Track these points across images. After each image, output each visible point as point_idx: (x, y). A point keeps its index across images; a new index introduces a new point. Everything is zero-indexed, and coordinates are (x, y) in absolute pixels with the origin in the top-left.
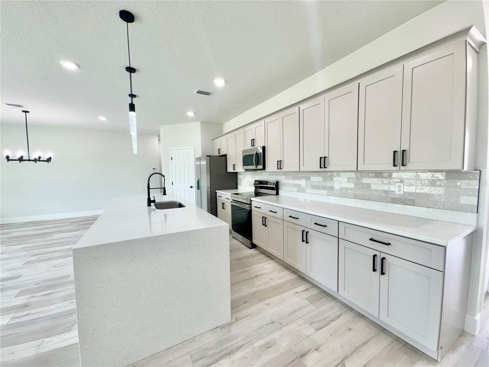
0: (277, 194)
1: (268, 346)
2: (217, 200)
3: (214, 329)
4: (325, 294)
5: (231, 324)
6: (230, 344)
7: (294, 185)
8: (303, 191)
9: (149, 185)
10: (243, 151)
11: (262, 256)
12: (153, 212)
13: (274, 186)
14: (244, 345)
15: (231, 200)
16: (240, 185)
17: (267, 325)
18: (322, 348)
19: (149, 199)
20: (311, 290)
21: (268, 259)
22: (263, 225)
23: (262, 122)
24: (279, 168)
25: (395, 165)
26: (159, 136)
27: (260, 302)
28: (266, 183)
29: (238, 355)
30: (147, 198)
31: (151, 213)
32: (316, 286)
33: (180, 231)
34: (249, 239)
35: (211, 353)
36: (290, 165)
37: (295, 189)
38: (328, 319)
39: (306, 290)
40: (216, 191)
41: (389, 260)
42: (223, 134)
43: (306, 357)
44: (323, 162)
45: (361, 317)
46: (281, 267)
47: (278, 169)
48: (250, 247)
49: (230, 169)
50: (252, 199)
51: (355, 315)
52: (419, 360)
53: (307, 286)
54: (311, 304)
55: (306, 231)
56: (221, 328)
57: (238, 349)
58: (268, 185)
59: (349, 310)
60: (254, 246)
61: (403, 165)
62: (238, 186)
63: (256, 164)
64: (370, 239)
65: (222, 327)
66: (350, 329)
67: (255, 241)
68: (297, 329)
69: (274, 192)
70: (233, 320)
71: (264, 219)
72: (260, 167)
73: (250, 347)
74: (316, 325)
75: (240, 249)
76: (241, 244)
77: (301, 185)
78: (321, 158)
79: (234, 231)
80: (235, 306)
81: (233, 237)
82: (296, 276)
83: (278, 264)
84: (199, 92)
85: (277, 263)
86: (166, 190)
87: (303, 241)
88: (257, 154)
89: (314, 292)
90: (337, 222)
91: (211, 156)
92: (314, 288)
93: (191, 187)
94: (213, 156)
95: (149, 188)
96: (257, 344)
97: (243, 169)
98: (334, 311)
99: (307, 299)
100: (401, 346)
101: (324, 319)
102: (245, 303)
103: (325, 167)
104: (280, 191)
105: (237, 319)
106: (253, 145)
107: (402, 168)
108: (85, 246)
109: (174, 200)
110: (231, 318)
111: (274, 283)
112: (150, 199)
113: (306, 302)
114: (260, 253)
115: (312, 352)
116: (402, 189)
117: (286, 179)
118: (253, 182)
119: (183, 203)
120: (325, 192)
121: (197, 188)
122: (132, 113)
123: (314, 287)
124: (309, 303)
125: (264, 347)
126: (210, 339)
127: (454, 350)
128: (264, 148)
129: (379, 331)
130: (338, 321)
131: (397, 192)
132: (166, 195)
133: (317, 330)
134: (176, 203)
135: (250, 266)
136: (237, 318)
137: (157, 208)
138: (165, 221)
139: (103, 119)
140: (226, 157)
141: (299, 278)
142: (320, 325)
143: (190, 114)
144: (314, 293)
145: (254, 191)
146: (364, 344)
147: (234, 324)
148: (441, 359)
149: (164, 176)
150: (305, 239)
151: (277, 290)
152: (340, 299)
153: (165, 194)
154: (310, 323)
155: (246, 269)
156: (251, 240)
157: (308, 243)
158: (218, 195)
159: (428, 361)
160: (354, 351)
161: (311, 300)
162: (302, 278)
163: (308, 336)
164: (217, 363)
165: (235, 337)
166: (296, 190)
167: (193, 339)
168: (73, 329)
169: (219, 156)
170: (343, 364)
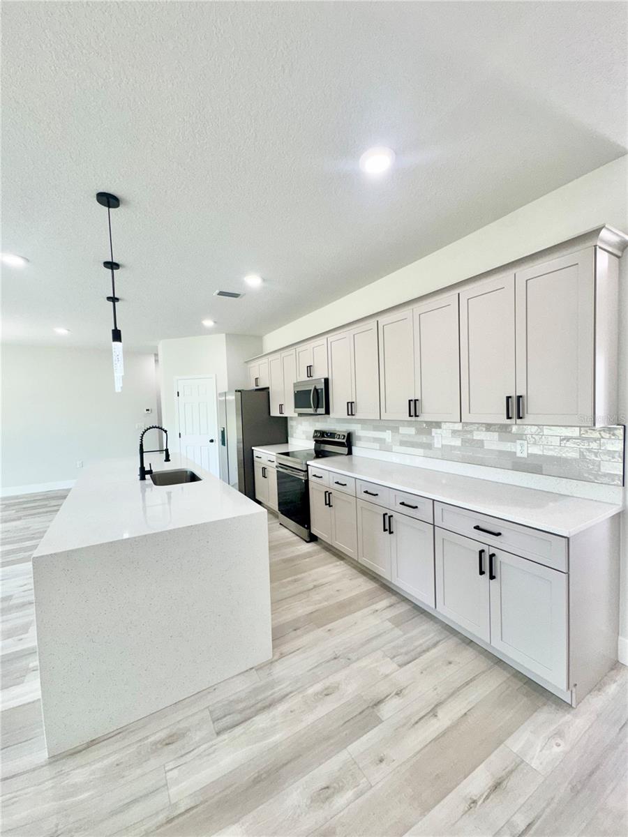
0: (350, 453)
1: (327, 693)
2: (255, 462)
3: (247, 671)
4: (419, 611)
5: (272, 663)
6: (270, 693)
7: (376, 440)
8: (389, 450)
9: (141, 446)
10: (294, 384)
11: (324, 554)
12: (148, 490)
13: (344, 441)
14: (291, 693)
15: (275, 464)
16: (292, 437)
17: (328, 661)
18: (405, 692)
19: (142, 468)
20: (398, 605)
21: (335, 558)
22: (326, 504)
23: (322, 340)
24: (350, 413)
25: (508, 417)
26: (156, 355)
27: (319, 628)
28: (332, 435)
29: (281, 708)
30: (140, 466)
31: (145, 491)
32: (407, 599)
33: (193, 524)
34: (305, 527)
35: (241, 706)
36: (366, 410)
37: (377, 446)
38: (419, 650)
39: (390, 606)
40: (253, 448)
41: (501, 557)
42: (264, 354)
43: (381, 706)
44: (414, 407)
45: (468, 644)
46: (354, 571)
47: (348, 415)
48: (308, 540)
49: (275, 412)
50: (308, 463)
51: (460, 641)
52: (545, 705)
53: (393, 599)
54: (396, 629)
55: (389, 515)
56: (257, 670)
57: (283, 698)
58: (334, 438)
59: (452, 634)
60: (313, 538)
61: (520, 418)
62: (289, 438)
63: (316, 406)
64: (475, 528)
65: (259, 668)
66: (450, 663)
67: (315, 531)
68: (372, 666)
69: (345, 450)
70: (276, 658)
71: (328, 495)
72: (322, 410)
73: (301, 696)
74: (400, 659)
75: (290, 544)
76: (294, 535)
77: (385, 439)
78: (410, 401)
79: (282, 513)
80: (279, 635)
81: (280, 524)
82: (376, 585)
83: (349, 567)
84: (221, 293)
85: (349, 565)
86: (170, 453)
87: (385, 530)
88: (316, 390)
89: (403, 608)
90: (432, 501)
91: (243, 390)
92: (403, 603)
93: (212, 441)
94: (246, 391)
95: (142, 452)
96: (311, 691)
97: (295, 412)
98: (429, 637)
99: (389, 620)
100: (522, 684)
101: (413, 650)
102: (295, 630)
103: (416, 416)
104: (354, 449)
105: (282, 656)
106: (310, 375)
107: (519, 421)
108: (50, 553)
109: (183, 467)
110: (273, 655)
111: (342, 598)
112: (144, 468)
113: (389, 625)
114: (322, 550)
115: (392, 697)
116: (525, 448)
117: (363, 429)
118: (312, 434)
119: (197, 473)
120: (420, 451)
121: (221, 443)
122: (117, 343)
123: (403, 601)
124: (393, 626)
125: (321, 695)
126: (241, 687)
127: (599, 690)
128: (327, 381)
129: (492, 664)
130: (434, 651)
131: (519, 455)
132: (169, 460)
133: (401, 666)
134: (187, 472)
135: (305, 572)
136: (281, 654)
137: (155, 484)
138: (169, 503)
139: (62, 331)
140: (269, 392)
141: (382, 588)
142: (406, 658)
143: (208, 323)
144: (402, 611)
145: (313, 448)
146: (467, 683)
147: (276, 663)
148: (578, 704)
149: (166, 432)
150: (387, 527)
151: (344, 608)
152: (441, 618)
153: (167, 459)
154: (392, 656)
155: (299, 576)
156: (309, 528)
157: (392, 533)
158: (255, 454)
159: (556, 705)
160: (453, 694)
161: (397, 622)
162: (386, 588)
163: (387, 676)
164: (249, 721)
165: (279, 682)
166: (378, 448)
167: (213, 688)
168: (26, 680)
169: (257, 390)
170: (433, 713)
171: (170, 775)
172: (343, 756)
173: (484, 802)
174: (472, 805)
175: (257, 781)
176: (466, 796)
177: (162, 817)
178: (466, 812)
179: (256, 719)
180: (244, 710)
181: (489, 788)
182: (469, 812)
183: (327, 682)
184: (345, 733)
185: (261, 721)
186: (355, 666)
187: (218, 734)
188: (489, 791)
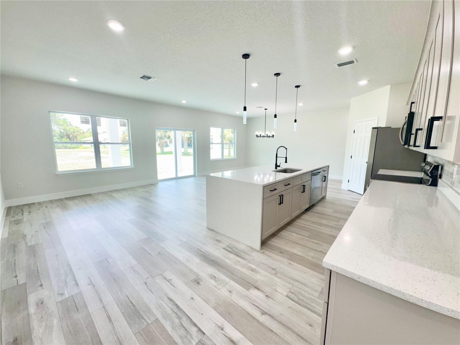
0: (434, 184)
6: (244, 255)
9: (277, 154)
13: (429, 172)
14: (247, 260)
17: (270, 267)
18: (271, 300)
19: (276, 164)
27: (289, 260)
73: (247, 263)
74: (293, 296)
91: (379, 128)
93: (367, 162)
95: (277, 157)
96: (251, 265)
102: (280, 252)
115: (264, 294)
126: (242, 247)
132: (287, 162)
133: (287, 296)
137: (281, 172)
149: (287, 149)
154: (292, 292)
163: (276, 291)
167: (238, 242)
170: (264, 313)
171: (209, 245)
172: (227, 280)
173: (223, 334)
174: (221, 328)
175: (213, 261)
176: (224, 326)
177: (199, 248)
178: (217, 325)
179: (232, 255)
180: (234, 251)
181: (231, 338)
182: (217, 327)
183: (257, 269)
184: (237, 279)
185: (232, 256)
186: (274, 277)
187: (224, 248)
188: (229, 337)
